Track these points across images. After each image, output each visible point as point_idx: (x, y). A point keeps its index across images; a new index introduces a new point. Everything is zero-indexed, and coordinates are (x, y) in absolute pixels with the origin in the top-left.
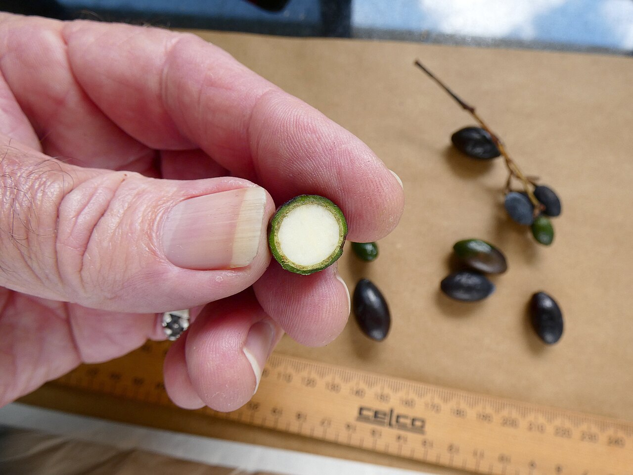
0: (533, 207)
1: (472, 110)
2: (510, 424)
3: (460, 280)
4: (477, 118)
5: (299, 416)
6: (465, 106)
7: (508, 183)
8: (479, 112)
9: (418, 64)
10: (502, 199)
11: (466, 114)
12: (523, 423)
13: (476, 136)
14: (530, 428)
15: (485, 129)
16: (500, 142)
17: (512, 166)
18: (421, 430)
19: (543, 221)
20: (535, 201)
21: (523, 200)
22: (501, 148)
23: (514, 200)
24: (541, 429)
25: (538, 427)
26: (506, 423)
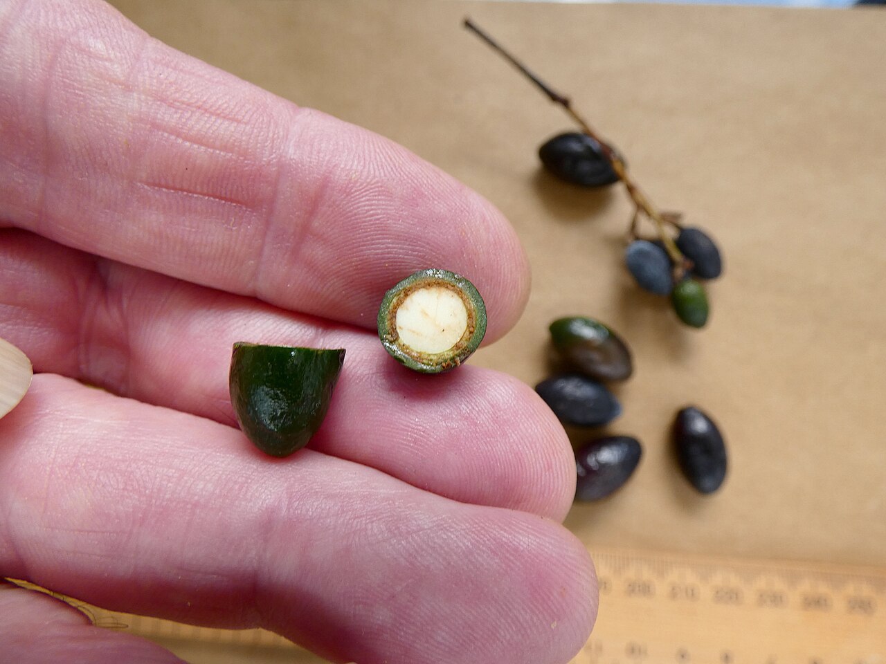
0: (672, 264)
1: (565, 103)
2: (639, 590)
3: (562, 388)
4: (575, 116)
6: (554, 97)
7: (634, 226)
8: (577, 105)
9: (468, 25)
11: (557, 111)
12: (661, 588)
13: (576, 147)
14: (673, 594)
15: (588, 134)
16: (615, 157)
17: (637, 197)
19: (690, 288)
20: (676, 255)
21: (656, 253)
22: (617, 168)
23: (641, 253)
24: (692, 594)
25: (686, 592)
26: (633, 591)
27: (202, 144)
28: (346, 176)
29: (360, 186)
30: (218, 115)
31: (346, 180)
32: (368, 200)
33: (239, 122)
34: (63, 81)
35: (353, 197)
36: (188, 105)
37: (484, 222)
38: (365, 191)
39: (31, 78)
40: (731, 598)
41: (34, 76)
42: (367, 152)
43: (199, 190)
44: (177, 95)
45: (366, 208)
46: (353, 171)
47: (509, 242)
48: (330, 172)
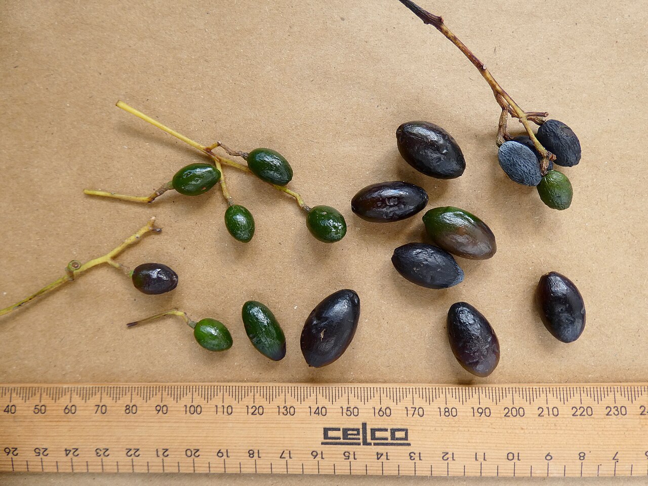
0: (540, 157)
5: (251, 454)
12: (531, 410)
18: (405, 442)
20: (542, 149)
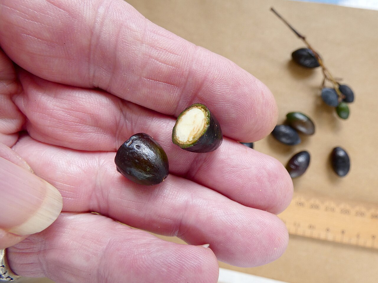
0: (338, 96)
1: (303, 38)
2: (315, 207)
4: (306, 43)
6: (299, 36)
7: (323, 83)
8: (308, 39)
9: (272, 10)
10: (319, 93)
13: (305, 53)
14: (326, 209)
15: (310, 48)
16: (320, 58)
17: (326, 73)
19: (344, 105)
21: (332, 92)
22: (320, 62)
23: (327, 92)
24: (333, 210)
25: (331, 209)
26: (312, 207)
27: (165, 64)
28: (213, 76)
29: (218, 80)
30: (171, 52)
31: (212, 78)
32: (219, 86)
33: (177, 55)
34: (122, 40)
35: (214, 85)
36: (161, 49)
37: (262, 95)
38: (219, 83)
39: (112, 39)
40: (346, 212)
41: (113, 38)
42: (221, 66)
43: (162, 80)
44: (158, 45)
45: (219, 89)
46: (215, 75)
47: (271, 103)
48: (207, 75)
